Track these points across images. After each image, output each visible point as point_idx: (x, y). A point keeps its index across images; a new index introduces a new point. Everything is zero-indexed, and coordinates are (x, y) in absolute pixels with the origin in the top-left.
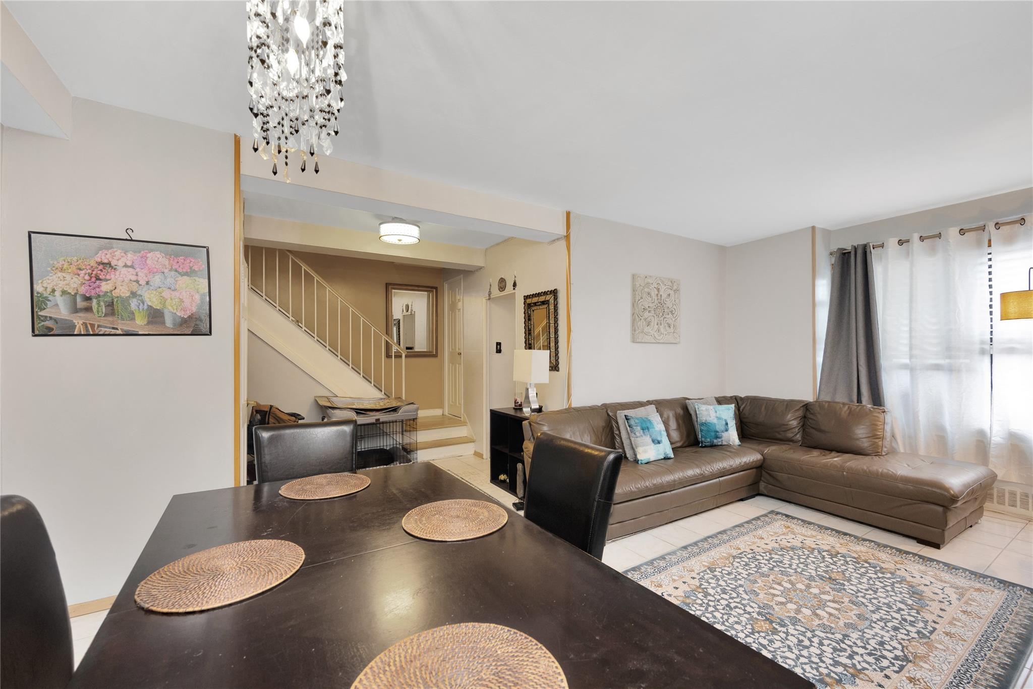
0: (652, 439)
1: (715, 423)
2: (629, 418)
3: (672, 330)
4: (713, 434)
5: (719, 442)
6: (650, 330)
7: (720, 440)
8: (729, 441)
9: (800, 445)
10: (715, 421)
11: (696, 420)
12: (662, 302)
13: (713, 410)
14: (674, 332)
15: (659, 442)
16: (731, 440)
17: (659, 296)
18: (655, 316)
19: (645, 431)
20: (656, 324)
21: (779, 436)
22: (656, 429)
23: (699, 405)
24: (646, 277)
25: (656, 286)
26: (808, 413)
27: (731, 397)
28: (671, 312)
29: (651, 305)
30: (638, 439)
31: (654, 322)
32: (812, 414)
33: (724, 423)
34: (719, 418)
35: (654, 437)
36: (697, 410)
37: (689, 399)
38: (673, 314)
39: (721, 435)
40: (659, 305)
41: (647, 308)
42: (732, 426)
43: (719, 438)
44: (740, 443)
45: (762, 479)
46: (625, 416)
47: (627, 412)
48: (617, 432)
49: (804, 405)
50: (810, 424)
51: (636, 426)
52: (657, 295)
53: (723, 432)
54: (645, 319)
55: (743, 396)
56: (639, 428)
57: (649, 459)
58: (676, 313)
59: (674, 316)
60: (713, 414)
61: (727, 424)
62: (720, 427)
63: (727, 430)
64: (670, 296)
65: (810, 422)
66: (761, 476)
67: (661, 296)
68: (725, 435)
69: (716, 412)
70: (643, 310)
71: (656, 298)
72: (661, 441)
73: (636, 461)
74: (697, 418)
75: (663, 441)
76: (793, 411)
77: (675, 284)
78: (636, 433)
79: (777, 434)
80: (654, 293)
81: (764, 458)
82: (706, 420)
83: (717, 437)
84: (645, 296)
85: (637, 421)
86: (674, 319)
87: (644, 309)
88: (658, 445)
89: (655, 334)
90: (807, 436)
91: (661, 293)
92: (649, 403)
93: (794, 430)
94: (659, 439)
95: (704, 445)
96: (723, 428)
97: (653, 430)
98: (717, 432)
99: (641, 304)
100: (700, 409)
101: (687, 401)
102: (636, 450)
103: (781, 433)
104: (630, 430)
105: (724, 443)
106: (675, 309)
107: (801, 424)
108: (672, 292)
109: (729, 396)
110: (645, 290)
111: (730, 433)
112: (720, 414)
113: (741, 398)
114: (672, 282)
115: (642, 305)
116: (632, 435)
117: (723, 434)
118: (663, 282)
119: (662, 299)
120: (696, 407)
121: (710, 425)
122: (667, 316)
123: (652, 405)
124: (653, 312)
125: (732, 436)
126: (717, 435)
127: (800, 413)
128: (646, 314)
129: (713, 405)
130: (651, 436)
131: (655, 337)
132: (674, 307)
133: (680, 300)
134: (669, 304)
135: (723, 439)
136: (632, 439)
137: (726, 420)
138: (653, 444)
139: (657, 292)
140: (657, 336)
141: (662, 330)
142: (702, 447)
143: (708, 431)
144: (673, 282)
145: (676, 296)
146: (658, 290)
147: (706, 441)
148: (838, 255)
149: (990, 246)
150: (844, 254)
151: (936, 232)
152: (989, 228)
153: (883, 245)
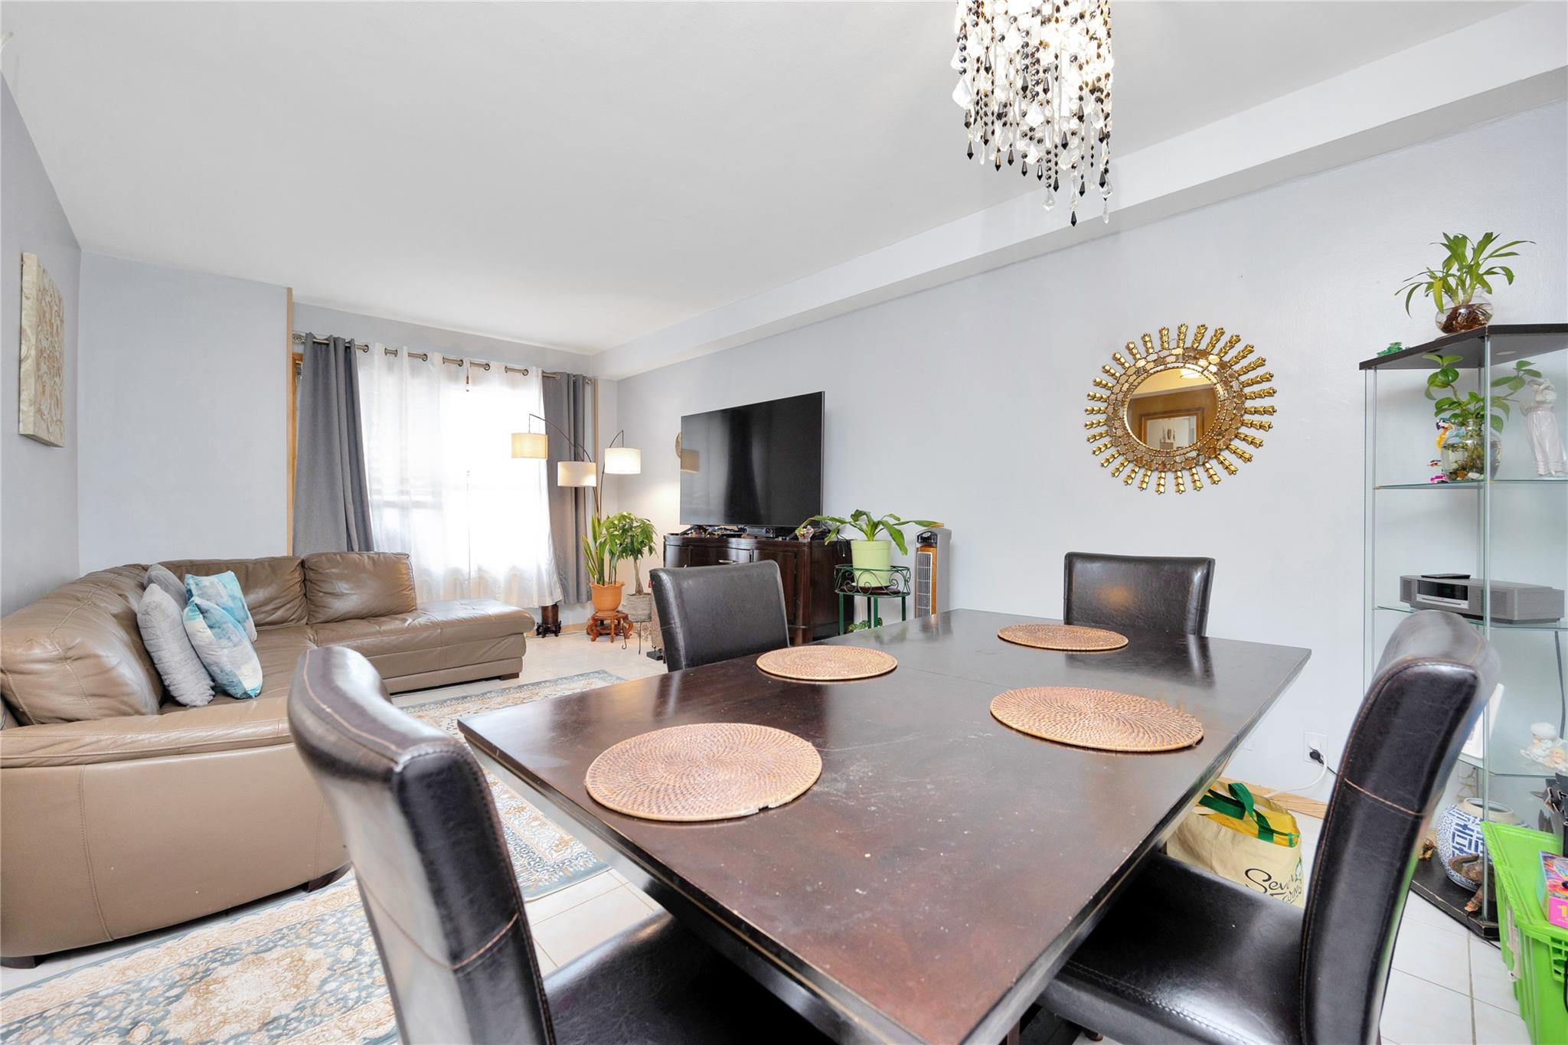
3: (59, 413)
12: (53, 343)
14: (60, 423)
20: (49, 394)
29: (46, 344)
31: (48, 387)
32: (314, 575)
41: (43, 349)
49: (301, 563)
64: (58, 330)
67: (53, 326)
76: (287, 573)
77: (61, 304)
86: (60, 389)
87: (41, 351)
89: (48, 418)
91: (53, 320)
107: (302, 592)
108: (59, 323)
110: (43, 303)
119: (53, 334)
124: (47, 363)
127: (299, 573)
134: (58, 350)
140: (49, 425)
141: (53, 412)
144: (59, 299)
148: (310, 343)
149: (468, 383)
150: (314, 342)
151: (421, 352)
152: (466, 364)
153: (366, 348)
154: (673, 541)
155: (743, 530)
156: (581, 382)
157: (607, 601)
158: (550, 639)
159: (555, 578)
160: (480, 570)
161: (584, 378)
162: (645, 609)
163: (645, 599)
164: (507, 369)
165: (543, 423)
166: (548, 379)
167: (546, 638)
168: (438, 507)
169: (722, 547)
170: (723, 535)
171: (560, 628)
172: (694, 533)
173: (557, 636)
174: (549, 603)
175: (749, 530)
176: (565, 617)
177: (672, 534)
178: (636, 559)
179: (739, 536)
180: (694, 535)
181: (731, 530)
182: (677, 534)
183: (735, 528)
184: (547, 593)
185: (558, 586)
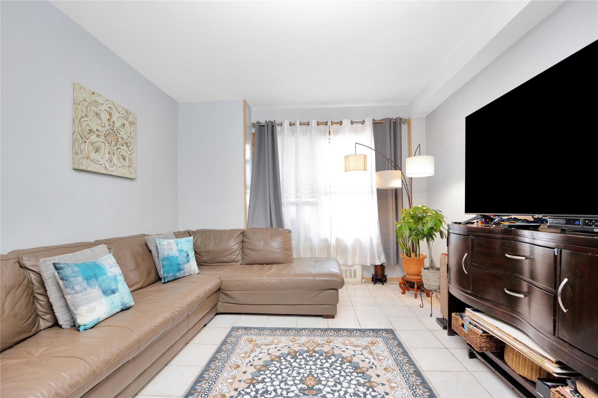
0: (103, 290)
1: (177, 257)
2: (62, 266)
3: (127, 163)
4: (175, 268)
5: (182, 274)
6: (99, 158)
7: (181, 272)
8: (191, 271)
9: (241, 264)
10: (177, 254)
11: (157, 256)
12: (115, 130)
13: (175, 243)
14: (129, 167)
15: (113, 292)
16: (192, 270)
17: (111, 121)
18: (106, 143)
19: (90, 281)
20: (107, 153)
21: (226, 260)
22: (109, 275)
23: (161, 240)
24: (93, 93)
25: (108, 110)
26: (245, 238)
27: (185, 232)
28: (127, 144)
29: (100, 128)
30: (78, 295)
31: (105, 149)
32: (248, 238)
33: (185, 254)
34: (181, 251)
35: (105, 286)
36: (158, 245)
37: (148, 235)
38: (128, 147)
39: (184, 267)
40: (111, 132)
41: (95, 130)
42: (192, 257)
43: (182, 270)
44: (199, 271)
45: (220, 299)
46: (54, 264)
47: (57, 259)
48: (41, 291)
49: (241, 233)
50: (247, 247)
51: (76, 276)
52: (109, 120)
53: (184, 264)
54: (92, 144)
55: (194, 230)
56: (80, 279)
57: (99, 318)
58: (132, 147)
59: (130, 149)
60: (174, 248)
61: (188, 255)
62: (182, 259)
63: (188, 261)
64: (125, 126)
65: (246, 245)
66: (219, 297)
67: (114, 122)
68: (187, 266)
69: (178, 245)
70: (88, 132)
71: (107, 123)
72: (117, 289)
73: (75, 326)
74: (158, 253)
75: (119, 288)
76: (234, 237)
77: (130, 116)
78: (75, 287)
79: (224, 258)
80: (105, 116)
81: (221, 281)
82: (168, 255)
83: (179, 270)
84: (91, 114)
85: (77, 269)
86: (129, 153)
87: (89, 130)
88: (113, 296)
89: (106, 164)
90: (245, 256)
91: (113, 120)
92: (97, 243)
93: (236, 253)
94: (113, 287)
95: (166, 281)
96: (184, 260)
97: (104, 277)
98: (179, 264)
99: (85, 123)
100: (161, 244)
101: (146, 237)
102: (75, 312)
103: (227, 256)
104: (64, 284)
105: (186, 274)
106: (130, 142)
107: (241, 247)
108: (127, 123)
109: (183, 231)
110: (92, 108)
111: (191, 263)
112: (182, 247)
113: (193, 231)
114: (126, 112)
115: (87, 125)
116: (66, 291)
117: (185, 265)
118: (116, 108)
119: (116, 126)
120: (157, 242)
121: (171, 258)
122: (121, 147)
123: (103, 245)
124: (103, 137)
125: (193, 266)
126: (179, 268)
127: (240, 239)
128: (93, 138)
129: (173, 238)
130: (100, 286)
131: (106, 168)
132: (130, 139)
133: (136, 134)
134: (123, 134)
135: (185, 270)
136: (68, 297)
137: (187, 252)
138: (104, 297)
139: (108, 117)
140: (108, 167)
141: (115, 161)
142: (165, 283)
143: (171, 265)
144: (128, 113)
145: (132, 129)
146: (110, 115)
147: (169, 276)
148: (257, 126)
149: (330, 135)
150: (260, 126)
151: (306, 121)
152: (329, 123)
153: (281, 125)
154: (456, 229)
155: (542, 221)
156: (399, 122)
157: (413, 269)
158: (379, 286)
159: (381, 248)
160: (338, 240)
161: (401, 119)
162: (436, 282)
163: (436, 274)
164: (352, 123)
165: (374, 152)
166: (376, 124)
167: (376, 284)
168: (314, 204)
169: (510, 239)
170: (510, 226)
171: (386, 279)
172: (480, 222)
173: (383, 284)
174: (378, 263)
175: (550, 220)
176: (388, 273)
177: (456, 223)
178: (428, 241)
179: (535, 228)
180: (480, 225)
181: (523, 221)
182: (460, 223)
183: (530, 218)
184: (377, 257)
185: (383, 253)
